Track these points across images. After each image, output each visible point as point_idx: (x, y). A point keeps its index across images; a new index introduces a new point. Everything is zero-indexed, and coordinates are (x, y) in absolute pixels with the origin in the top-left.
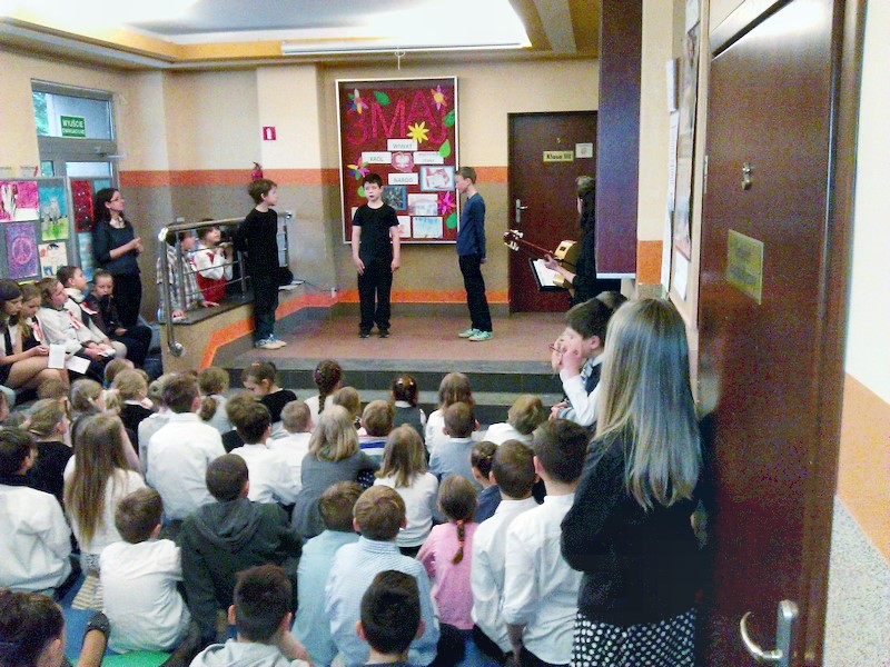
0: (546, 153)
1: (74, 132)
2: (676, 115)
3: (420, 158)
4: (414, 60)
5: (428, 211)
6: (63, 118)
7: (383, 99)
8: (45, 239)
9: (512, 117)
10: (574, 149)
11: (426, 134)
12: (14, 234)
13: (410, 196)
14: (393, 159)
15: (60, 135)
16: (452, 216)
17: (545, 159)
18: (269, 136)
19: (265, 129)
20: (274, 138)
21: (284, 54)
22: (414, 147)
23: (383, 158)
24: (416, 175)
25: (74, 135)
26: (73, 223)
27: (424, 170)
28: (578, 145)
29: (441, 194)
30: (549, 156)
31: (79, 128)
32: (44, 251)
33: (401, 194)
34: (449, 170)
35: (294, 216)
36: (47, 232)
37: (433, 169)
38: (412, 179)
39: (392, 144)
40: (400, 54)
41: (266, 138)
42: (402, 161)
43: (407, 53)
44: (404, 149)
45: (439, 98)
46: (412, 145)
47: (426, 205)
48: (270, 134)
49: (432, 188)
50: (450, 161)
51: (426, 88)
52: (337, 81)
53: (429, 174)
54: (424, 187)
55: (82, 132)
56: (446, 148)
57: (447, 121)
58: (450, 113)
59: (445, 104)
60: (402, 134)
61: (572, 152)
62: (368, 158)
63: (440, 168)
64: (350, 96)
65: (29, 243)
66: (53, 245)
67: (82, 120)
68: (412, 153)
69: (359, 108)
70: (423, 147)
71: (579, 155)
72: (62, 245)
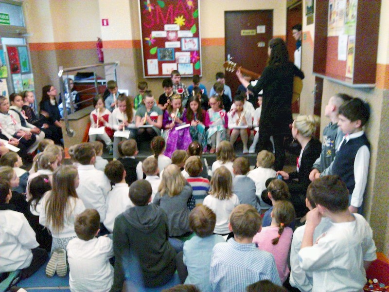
0: (242, 31)
1: (4, 21)
5: (186, 61)
7: (162, 4)
9: (226, 13)
11: (184, 22)
13: (176, 53)
14: (168, 35)
16: (198, 63)
17: (242, 34)
19: (103, 20)
20: (107, 24)
23: (162, 34)
24: (179, 42)
26: (9, 69)
27: (183, 40)
28: (258, 27)
29: (192, 52)
31: (7, 20)
33: (172, 53)
34: (196, 40)
37: (188, 40)
38: (177, 44)
39: (167, 27)
41: (103, 24)
42: (172, 36)
44: (173, 29)
45: (190, 3)
46: (177, 27)
47: (185, 58)
48: (105, 22)
49: (187, 49)
50: (196, 35)
53: (185, 42)
54: (183, 49)
56: (194, 28)
57: (194, 15)
58: (196, 11)
59: (193, 7)
60: (172, 21)
62: (155, 34)
63: (191, 39)
64: (145, 3)
68: (176, 32)
69: (150, 9)
70: (182, 28)
71: (258, 32)
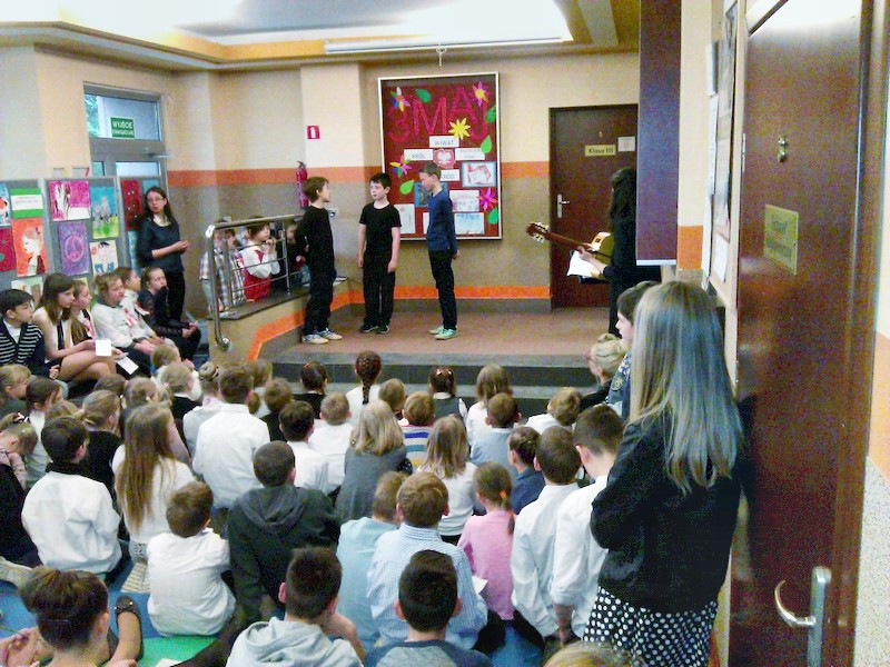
0: (588, 148)
1: (124, 133)
2: (716, 99)
3: (461, 154)
4: (456, 57)
5: (470, 207)
6: (113, 119)
7: (425, 96)
8: (96, 236)
9: (554, 112)
10: (616, 143)
11: (467, 130)
12: (67, 232)
13: (451, 192)
14: (435, 156)
15: (111, 136)
16: (494, 211)
17: (587, 154)
18: (313, 135)
19: (309, 128)
20: (318, 136)
21: (328, 53)
22: (456, 144)
23: (425, 155)
24: (458, 171)
25: (124, 136)
26: (123, 222)
27: (465, 166)
28: (620, 139)
29: (482, 190)
30: (591, 151)
31: (128, 129)
32: (94, 249)
34: (490, 166)
35: (337, 213)
36: (98, 230)
37: (474, 166)
38: (453, 175)
39: (434, 141)
40: (442, 50)
41: (310, 137)
42: (444, 158)
43: (449, 50)
44: (446, 144)
45: (480, 94)
46: (453, 141)
47: (468, 201)
48: (314, 133)
49: (473, 184)
50: (492, 157)
51: (468, 84)
52: (379, 79)
53: (470, 170)
54: (466, 183)
55: (131, 133)
56: (487, 143)
57: (488, 116)
58: (492, 109)
59: (486, 100)
60: (443, 130)
61: (613, 146)
62: (410, 155)
63: (481, 164)
64: (392, 93)
65: (81, 241)
66: (104, 243)
67: (131, 121)
68: (453, 149)
69: (401, 105)
70: (464, 144)
71: (621, 149)
72: (112, 243)
